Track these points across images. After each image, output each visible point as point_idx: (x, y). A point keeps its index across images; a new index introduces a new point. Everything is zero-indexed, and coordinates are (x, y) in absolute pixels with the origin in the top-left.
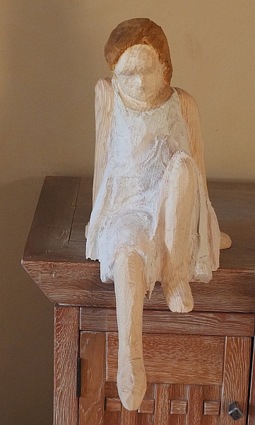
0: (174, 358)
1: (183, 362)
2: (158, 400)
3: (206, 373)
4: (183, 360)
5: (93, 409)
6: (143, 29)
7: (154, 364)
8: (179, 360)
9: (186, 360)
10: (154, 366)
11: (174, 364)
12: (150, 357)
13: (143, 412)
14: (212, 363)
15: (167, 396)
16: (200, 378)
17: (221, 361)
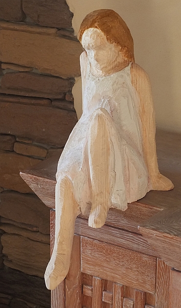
0: (123, 265)
1: (129, 270)
2: (115, 295)
3: (144, 282)
4: (128, 268)
5: (73, 290)
6: (97, 17)
7: (110, 267)
8: (127, 268)
9: (131, 269)
10: (111, 269)
11: (123, 270)
12: (108, 261)
13: (106, 301)
14: (148, 275)
15: (120, 294)
16: (141, 286)
17: (154, 276)
